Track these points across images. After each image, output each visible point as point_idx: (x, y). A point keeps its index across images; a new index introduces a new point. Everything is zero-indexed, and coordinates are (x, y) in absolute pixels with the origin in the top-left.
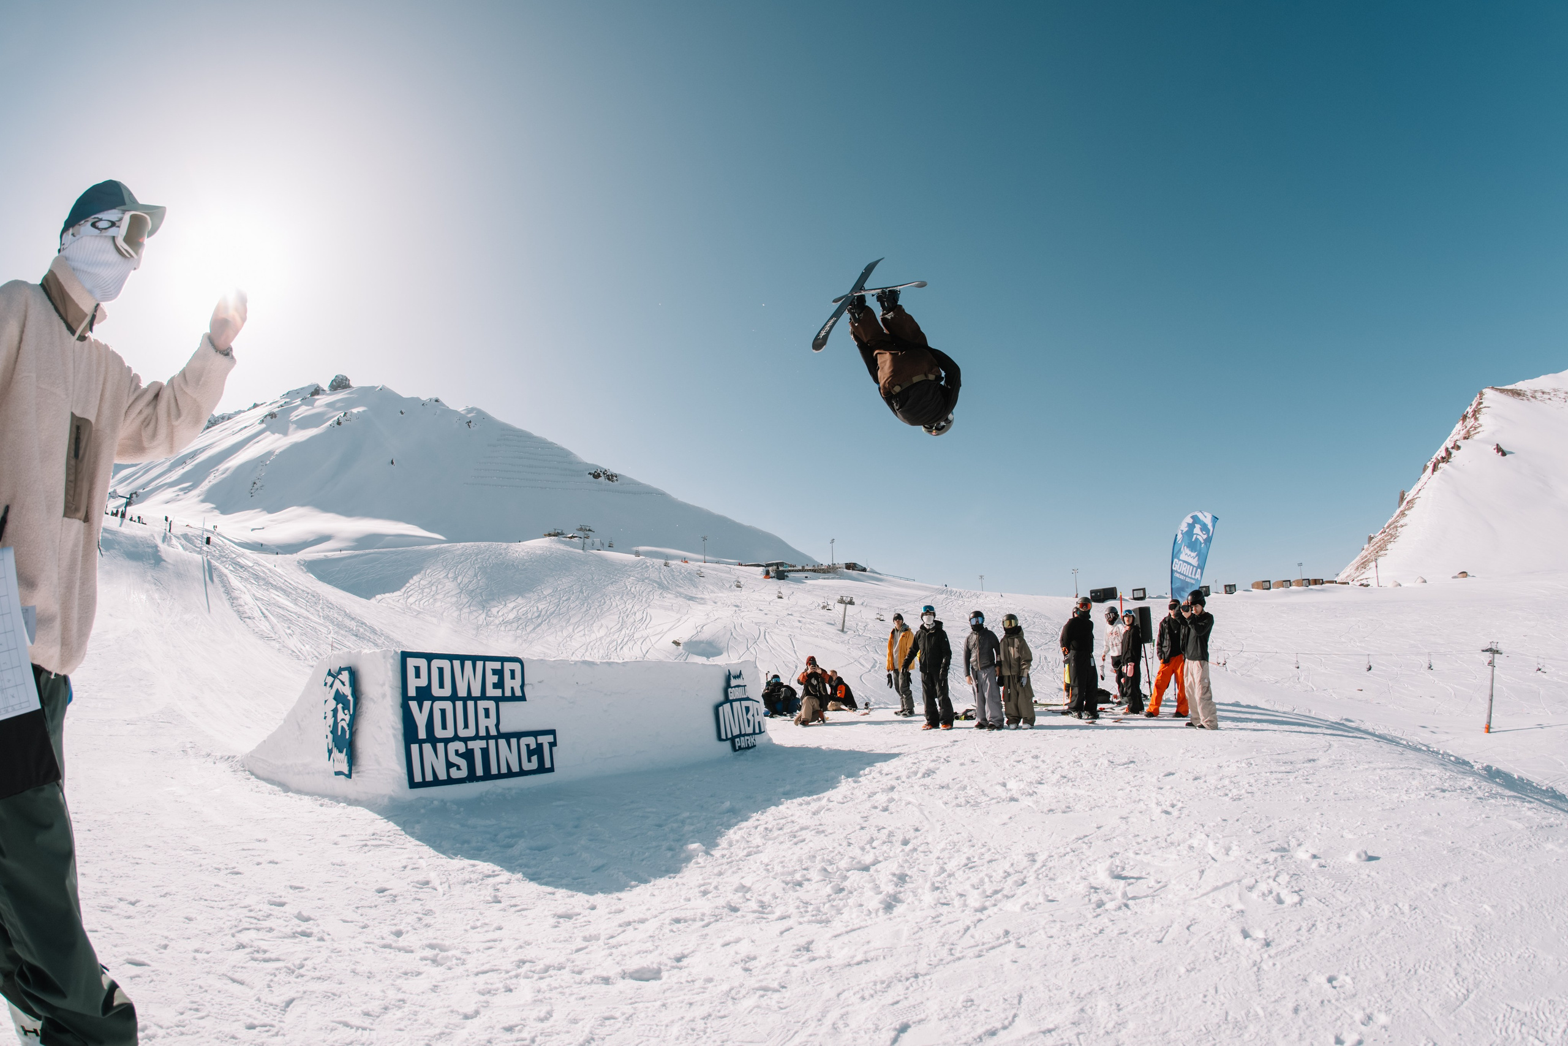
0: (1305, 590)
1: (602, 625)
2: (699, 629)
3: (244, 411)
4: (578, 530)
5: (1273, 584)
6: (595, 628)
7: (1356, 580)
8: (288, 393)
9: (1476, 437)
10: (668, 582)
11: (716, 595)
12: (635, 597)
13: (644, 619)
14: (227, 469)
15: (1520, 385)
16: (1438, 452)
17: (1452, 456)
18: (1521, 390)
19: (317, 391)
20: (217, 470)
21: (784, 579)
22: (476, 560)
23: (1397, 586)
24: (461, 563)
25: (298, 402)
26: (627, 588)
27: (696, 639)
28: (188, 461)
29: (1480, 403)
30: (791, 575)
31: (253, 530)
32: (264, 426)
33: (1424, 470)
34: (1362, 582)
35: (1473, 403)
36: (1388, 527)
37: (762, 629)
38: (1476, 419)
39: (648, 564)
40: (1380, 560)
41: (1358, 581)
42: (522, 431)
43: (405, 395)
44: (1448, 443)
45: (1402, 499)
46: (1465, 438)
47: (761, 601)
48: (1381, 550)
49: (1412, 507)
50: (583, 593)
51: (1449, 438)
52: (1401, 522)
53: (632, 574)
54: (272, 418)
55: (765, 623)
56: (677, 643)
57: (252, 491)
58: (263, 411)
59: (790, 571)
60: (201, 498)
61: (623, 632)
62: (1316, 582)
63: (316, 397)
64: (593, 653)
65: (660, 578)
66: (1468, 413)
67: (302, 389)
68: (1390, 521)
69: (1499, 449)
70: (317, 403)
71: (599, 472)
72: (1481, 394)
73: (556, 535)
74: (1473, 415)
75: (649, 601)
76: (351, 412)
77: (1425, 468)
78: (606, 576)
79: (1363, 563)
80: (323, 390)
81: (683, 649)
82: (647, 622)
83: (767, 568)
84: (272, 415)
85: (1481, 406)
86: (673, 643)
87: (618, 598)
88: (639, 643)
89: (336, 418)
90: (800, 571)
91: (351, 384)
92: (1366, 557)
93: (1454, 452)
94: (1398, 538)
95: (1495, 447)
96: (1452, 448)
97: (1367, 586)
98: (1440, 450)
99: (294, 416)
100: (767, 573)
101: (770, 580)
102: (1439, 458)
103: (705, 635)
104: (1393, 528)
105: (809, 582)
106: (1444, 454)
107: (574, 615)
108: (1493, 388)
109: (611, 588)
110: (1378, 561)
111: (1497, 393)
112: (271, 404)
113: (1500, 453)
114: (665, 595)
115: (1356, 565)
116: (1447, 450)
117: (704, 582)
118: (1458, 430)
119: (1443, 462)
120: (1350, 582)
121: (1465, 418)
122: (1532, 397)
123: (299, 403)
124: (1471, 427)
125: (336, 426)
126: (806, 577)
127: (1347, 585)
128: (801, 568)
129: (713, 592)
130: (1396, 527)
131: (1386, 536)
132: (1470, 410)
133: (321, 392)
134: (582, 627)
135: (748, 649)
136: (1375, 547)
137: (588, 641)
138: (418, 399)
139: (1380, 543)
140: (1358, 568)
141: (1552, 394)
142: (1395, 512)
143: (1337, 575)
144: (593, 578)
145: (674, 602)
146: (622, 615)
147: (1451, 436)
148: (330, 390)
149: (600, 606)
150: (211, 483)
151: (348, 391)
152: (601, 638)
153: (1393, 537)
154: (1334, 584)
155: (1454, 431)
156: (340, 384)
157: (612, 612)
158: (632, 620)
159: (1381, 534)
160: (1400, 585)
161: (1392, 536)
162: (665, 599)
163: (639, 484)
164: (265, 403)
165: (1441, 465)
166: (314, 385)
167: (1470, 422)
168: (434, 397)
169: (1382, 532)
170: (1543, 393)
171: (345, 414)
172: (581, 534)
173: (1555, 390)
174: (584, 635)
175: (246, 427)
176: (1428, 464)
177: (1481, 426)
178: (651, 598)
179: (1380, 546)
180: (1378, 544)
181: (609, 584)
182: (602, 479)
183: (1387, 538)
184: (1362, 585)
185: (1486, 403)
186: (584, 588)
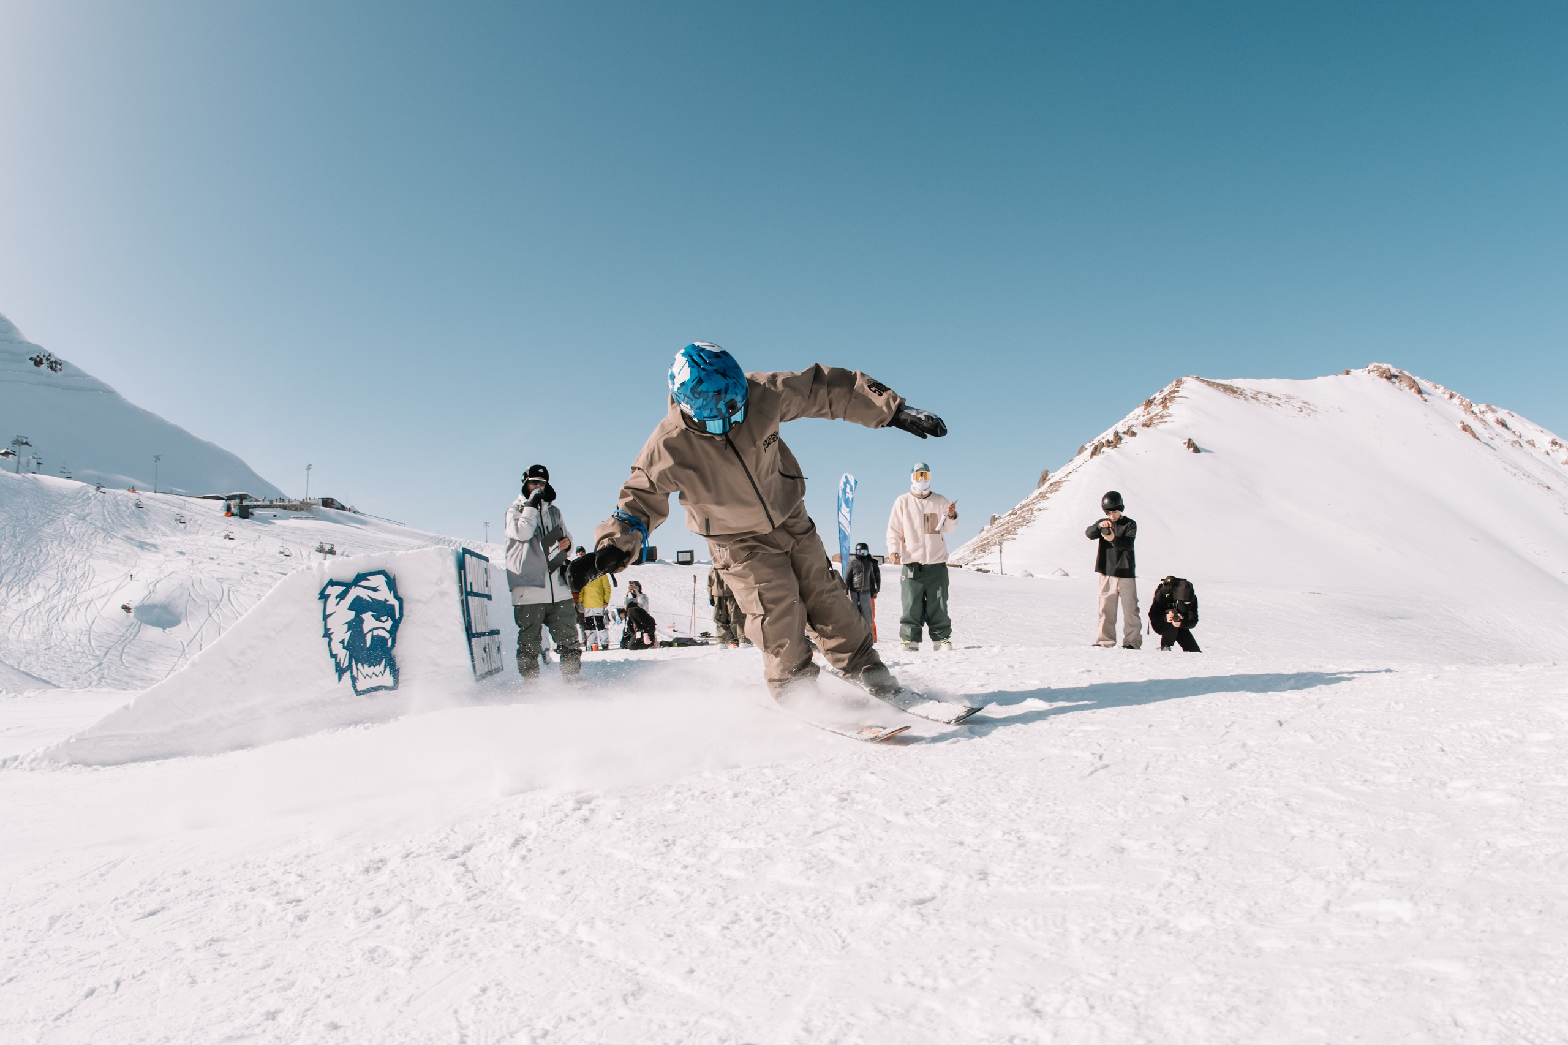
1: (39, 585)
2: (151, 587)
4: (12, 443)
6: (31, 591)
7: (971, 563)
9: (1161, 427)
10: (113, 521)
11: (168, 538)
12: (74, 543)
13: (86, 575)
15: (1237, 383)
16: (1103, 435)
17: (1123, 441)
18: (1237, 388)
21: (248, 516)
26: (65, 529)
27: (149, 602)
29: (1174, 392)
30: (257, 511)
33: (1080, 452)
34: (980, 567)
35: (1165, 389)
36: (1020, 509)
37: (226, 587)
38: (1165, 407)
39: (91, 495)
40: (1005, 545)
41: (973, 565)
44: (1120, 427)
45: (1044, 479)
46: (1144, 425)
48: (1008, 533)
49: (1056, 490)
50: (16, 537)
51: (1122, 422)
52: (1039, 505)
53: (72, 507)
56: (126, 608)
59: (256, 506)
61: (63, 594)
64: (31, 627)
66: (1155, 398)
68: (1024, 502)
69: (1190, 444)
71: (41, 356)
72: (1179, 382)
74: (1162, 402)
75: (91, 548)
77: (1082, 449)
78: (41, 512)
79: (982, 546)
81: (135, 617)
82: (89, 579)
83: (228, 502)
85: (1176, 394)
86: (122, 608)
87: (56, 543)
88: (83, 610)
90: (267, 506)
92: (987, 539)
93: (1126, 438)
94: (1032, 523)
95: (1186, 441)
96: (1125, 433)
97: (987, 572)
98: (1106, 432)
100: (228, 508)
101: (231, 517)
102: (1104, 441)
103: (159, 598)
104: (1028, 511)
105: (278, 521)
106: (1111, 438)
107: (8, 570)
108: (1198, 378)
109: (47, 529)
110: (1003, 546)
111: (1204, 386)
113: (1192, 449)
114: (110, 539)
115: (972, 547)
116: (1116, 434)
117: (155, 521)
118: (1137, 415)
119: (1109, 446)
120: (963, 566)
121: (1149, 403)
122: (1253, 398)
124: (1156, 415)
126: (274, 515)
127: (960, 568)
128: (268, 503)
130: (1032, 510)
131: (1016, 518)
132: (1159, 396)
134: (16, 589)
135: (210, 615)
136: (1001, 529)
137: (25, 609)
139: (1006, 526)
140: (974, 551)
141: (1283, 400)
142: (1031, 492)
144: (28, 515)
145: (121, 549)
146: (61, 569)
147: (1126, 420)
149: (35, 556)
152: (39, 604)
153: (1026, 521)
155: (1131, 415)
157: (49, 565)
158: (72, 577)
159: (1010, 515)
160: (1032, 576)
161: (1025, 519)
162: (109, 546)
163: (84, 375)
165: (1105, 449)
167: (1155, 409)
169: (1012, 514)
170: (1270, 396)
172: (15, 449)
173: (1288, 397)
174: (20, 600)
176: (1087, 446)
177: (1170, 415)
178: (93, 543)
179: (1007, 529)
180: (1004, 527)
181: (45, 524)
182: (44, 367)
183: (1016, 521)
184: (978, 570)
185: (1182, 392)
186: (18, 530)
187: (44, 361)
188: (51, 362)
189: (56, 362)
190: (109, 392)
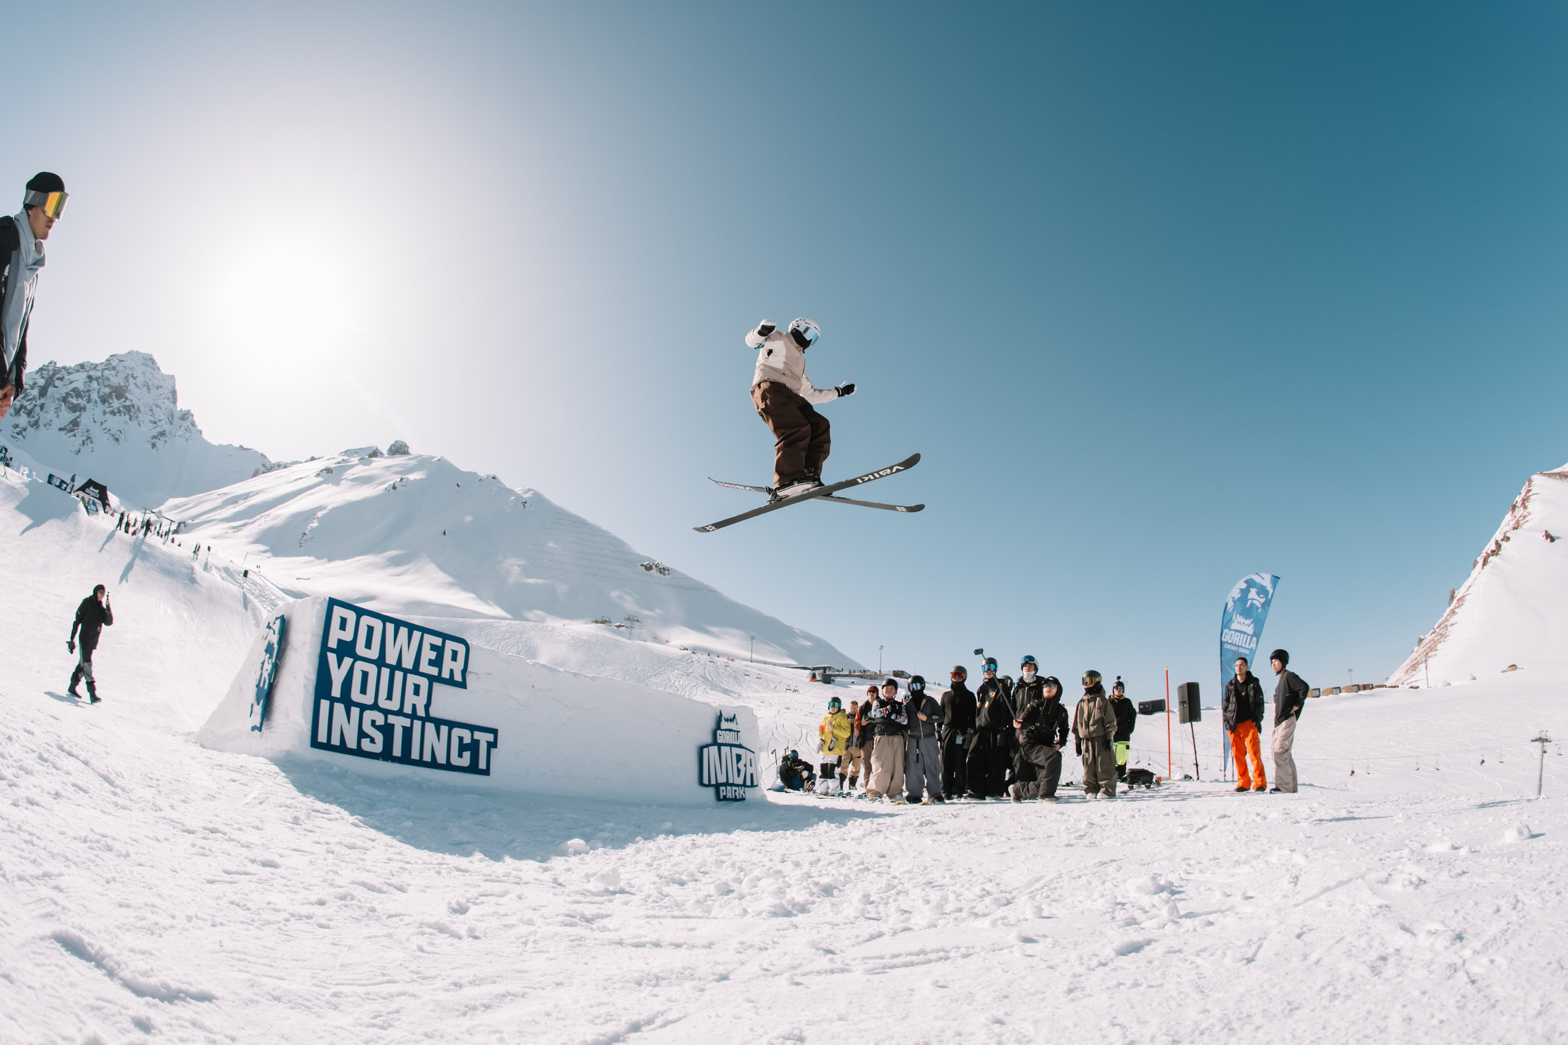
0: (1355, 696)
3: (301, 463)
4: (626, 619)
5: (1323, 692)
7: (1405, 683)
8: (346, 452)
9: (1526, 526)
10: (713, 679)
14: (279, 516)
16: (1488, 546)
17: (1502, 548)
19: (375, 454)
20: (269, 515)
21: (830, 683)
22: (521, 638)
23: (1446, 685)
24: (505, 639)
25: (355, 460)
26: (670, 681)
28: (241, 502)
29: (1529, 491)
30: (838, 679)
31: (298, 579)
32: (320, 479)
33: (1475, 566)
34: (1412, 685)
35: (1522, 491)
36: (1438, 627)
37: (804, 731)
38: (1525, 507)
39: (694, 660)
40: (1430, 661)
41: (1407, 684)
42: (577, 517)
43: (464, 468)
44: (1498, 536)
45: (1452, 597)
46: (1515, 528)
47: (805, 703)
48: (1431, 651)
49: (1462, 604)
51: (1498, 531)
52: (1452, 621)
53: (677, 667)
54: (328, 473)
55: (808, 726)
57: (301, 542)
58: (319, 465)
59: (836, 676)
60: (250, 539)
62: (1365, 687)
63: (373, 459)
65: (705, 673)
66: (1517, 502)
67: (360, 449)
68: (1440, 621)
70: (373, 465)
71: (651, 564)
72: (1530, 481)
73: (603, 622)
74: (1523, 504)
76: (408, 479)
77: (1475, 563)
78: (651, 668)
79: (1413, 666)
80: (382, 453)
83: (814, 672)
84: (329, 470)
85: (1530, 493)
89: (392, 483)
90: (847, 676)
91: (410, 450)
92: (1416, 659)
93: (1504, 544)
94: (1448, 638)
95: (1544, 534)
96: (1502, 540)
97: (1417, 687)
98: (1490, 543)
99: (349, 474)
100: (814, 676)
101: (816, 683)
102: (1489, 552)
104: (1443, 628)
105: (854, 687)
106: (1493, 547)
108: (1541, 473)
109: (653, 679)
110: (1428, 662)
111: (1546, 478)
112: (328, 459)
114: (709, 691)
115: (1406, 668)
116: (1497, 542)
118: (1508, 520)
119: (1493, 555)
120: (1400, 686)
121: (1514, 507)
123: (357, 462)
124: (1521, 517)
125: (392, 490)
126: (853, 683)
127: (1397, 689)
128: (848, 673)
129: (757, 691)
130: (1446, 626)
131: (1436, 636)
132: (1519, 499)
133: (379, 454)
136: (1425, 648)
138: (475, 474)
139: (1430, 644)
140: (1407, 671)
142: (1445, 611)
143: (1387, 679)
144: (637, 669)
147: (1501, 528)
148: (389, 454)
150: (261, 527)
151: (406, 457)
153: (1444, 636)
154: (1384, 689)
155: (1504, 522)
156: (398, 449)
159: (1431, 635)
160: (1450, 685)
161: (1442, 635)
162: (708, 695)
163: (690, 579)
164: (322, 458)
165: (1491, 559)
166: (372, 447)
167: (1519, 511)
168: (492, 474)
169: (1433, 633)
171: (402, 479)
172: (628, 624)
175: (301, 478)
176: (1478, 559)
177: (1530, 514)
178: (694, 692)
179: (1430, 647)
180: (1428, 646)
181: (652, 676)
182: (654, 571)
183: (1436, 639)
184: (1412, 687)
185: (1534, 490)
186: (628, 677)
187: (654, 567)
188: (661, 569)
189: (664, 569)
190: (713, 592)
